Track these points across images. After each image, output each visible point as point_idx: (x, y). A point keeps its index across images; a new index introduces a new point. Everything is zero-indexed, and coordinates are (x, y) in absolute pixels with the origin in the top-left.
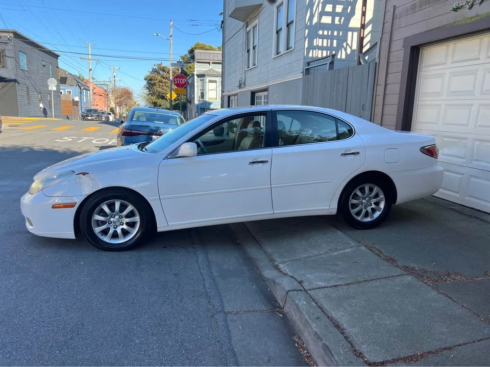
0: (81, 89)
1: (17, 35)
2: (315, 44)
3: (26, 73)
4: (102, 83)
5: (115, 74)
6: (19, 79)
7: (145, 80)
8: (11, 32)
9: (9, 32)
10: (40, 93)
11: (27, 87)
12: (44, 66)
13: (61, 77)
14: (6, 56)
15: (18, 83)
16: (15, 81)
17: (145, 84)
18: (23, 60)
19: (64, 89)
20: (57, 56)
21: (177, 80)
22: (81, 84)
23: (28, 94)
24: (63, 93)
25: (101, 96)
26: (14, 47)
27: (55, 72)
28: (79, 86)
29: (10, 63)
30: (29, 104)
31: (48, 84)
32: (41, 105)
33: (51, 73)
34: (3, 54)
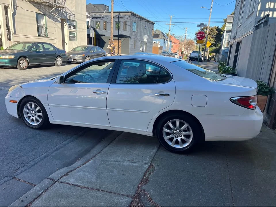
1: (133, 14)
2: (267, 7)
3: (135, 33)
4: (178, 37)
5: (186, 32)
6: (131, 36)
7: (196, 35)
8: (130, 13)
9: (129, 13)
10: (141, 43)
11: (135, 40)
12: (145, 29)
14: (127, 25)
15: (131, 38)
16: (129, 37)
17: (195, 37)
18: (135, 26)
19: (157, 41)
20: (153, 24)
21: (199, 35)
22: (165, 37)
23: (135, 44)
24: (156, 43)
25: (176, 44)
26: (131, 20)
27: (151, 32)
28: (164, 39)
29: (128, 28)
30: (134, 48)
31: (144, 38)
32: (141, 49)
33: (149, 33)
34: (125, 24)
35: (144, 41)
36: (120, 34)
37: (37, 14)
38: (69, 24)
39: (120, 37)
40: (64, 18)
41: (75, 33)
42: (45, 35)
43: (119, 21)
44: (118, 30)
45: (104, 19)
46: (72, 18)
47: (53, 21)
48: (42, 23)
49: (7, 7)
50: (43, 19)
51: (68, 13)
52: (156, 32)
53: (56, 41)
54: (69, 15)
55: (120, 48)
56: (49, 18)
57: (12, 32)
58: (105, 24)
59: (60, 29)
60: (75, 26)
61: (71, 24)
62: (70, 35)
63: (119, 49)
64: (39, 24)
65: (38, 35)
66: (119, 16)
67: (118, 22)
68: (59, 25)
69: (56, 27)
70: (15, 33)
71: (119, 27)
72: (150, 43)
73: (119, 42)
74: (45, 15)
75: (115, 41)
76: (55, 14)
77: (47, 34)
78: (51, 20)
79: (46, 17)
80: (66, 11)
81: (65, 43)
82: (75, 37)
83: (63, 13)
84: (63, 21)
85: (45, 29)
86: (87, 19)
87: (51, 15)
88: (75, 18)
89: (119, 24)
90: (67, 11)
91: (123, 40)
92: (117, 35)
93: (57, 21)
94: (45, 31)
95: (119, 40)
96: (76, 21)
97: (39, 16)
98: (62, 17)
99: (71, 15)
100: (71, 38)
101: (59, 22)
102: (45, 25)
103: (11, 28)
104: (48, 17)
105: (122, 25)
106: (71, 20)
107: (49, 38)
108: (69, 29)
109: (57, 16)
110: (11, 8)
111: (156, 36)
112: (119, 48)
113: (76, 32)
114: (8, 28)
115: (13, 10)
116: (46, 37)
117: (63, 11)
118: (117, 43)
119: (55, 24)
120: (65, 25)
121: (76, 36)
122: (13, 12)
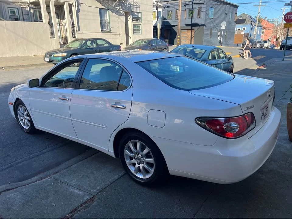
0: (252, 26)
3: (212, 20)
4: (272, 20)
6: (206, 24)
10: (219, 31)
11: (211, 28)
12: (226, 14)
13: (237, 20)
14: (201, 11)
15: (205, 26)
16: (204, 25)
18: (212, 12)
19: (242, 27)
20: (236, 7)
21: (287, 17)
22: (253, 22)
23: (211, 32)
24: (240, 30)
25: (269, 29)
26: (206, 5)
27: (233, 17)
28: (252, 24)
29: (203, 15)
30: (210, 38)
31: (222, 25)
32: (219, 38)
33: (230, 18)
34: (200, 10)
35: (222, 28)
36: (193, 22)
37: (100, 9)
38: (133, 17)
39: (193, 26)
40: (128, 11)
41: (139, 26)
42: (108, 30)
43: (192, 8)
44: (192, 18)
45: (176, 8)
46: (136, 10)
47: (116, 15)
48: (106, 18)
49: (72, 5)
50: (107, 14)
51: (132, 5)
52: (241, 17)
53: (119, 35)
54: (134, 7)
55: (193, 38)
56: (113, 12)
57: (76, 29)
58: (177, 13)
59: (123, 22)
60: (140, 18)
61: (135, 16)
62: (134, 28)
63: (192, 40)
64: (103, 19)
65: (101, 31)
66: (193, 2)
67: (191, 10)
68: (123, 18)
69: (120, 20)
70: (79, 30)
71: (192, 14)
72: (230, 30)
73: (192, 32)
74: (108, 10)
75: (188, 31)
76: (118, 8)
77: (110, 29)
78: (114, 14)
79: (109, 12)
80: (130, 3)
81: (129, 38)
82: (139, 31)
83: (127, 5)
84: (126, 15)
85: (108, 25)
86: (153, 10)
87: (114, 9)
88: (139, 10)
89: (192, 11)
90: (132, 3)
91: (196, 30)
92: (190, 23)
93: (120, 14)
94: (108, 26)
95: (192, 29)
96: (141, 13)
97: (103, 11)
98: (126, 10)
99: (136, 7)
100: (135, 31)
101: (122, 15)
102: (108, 20)
103: (75, 25)
104: (111, 11)
105: (196, 12)
106: (135, 12)
107: (112, 33)
108: (133, 21)
109: (120, 9)
110: (75, 6)
111: (241, 21)
112: (191, 38)
113: (141, 25)
114: (73, 26)
115: (77, 7)
116: (109, 32)
117: (127, 4)
118: (190, 33)
119: (118, 18)
120: (129, 18)
121: (140, 29)
122: (77, 9)
